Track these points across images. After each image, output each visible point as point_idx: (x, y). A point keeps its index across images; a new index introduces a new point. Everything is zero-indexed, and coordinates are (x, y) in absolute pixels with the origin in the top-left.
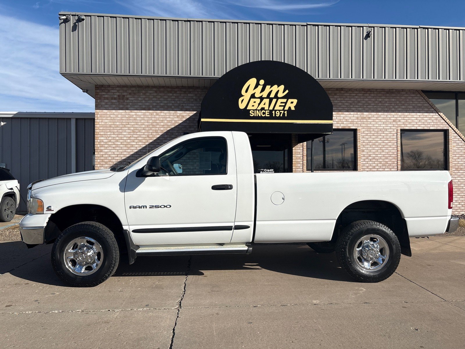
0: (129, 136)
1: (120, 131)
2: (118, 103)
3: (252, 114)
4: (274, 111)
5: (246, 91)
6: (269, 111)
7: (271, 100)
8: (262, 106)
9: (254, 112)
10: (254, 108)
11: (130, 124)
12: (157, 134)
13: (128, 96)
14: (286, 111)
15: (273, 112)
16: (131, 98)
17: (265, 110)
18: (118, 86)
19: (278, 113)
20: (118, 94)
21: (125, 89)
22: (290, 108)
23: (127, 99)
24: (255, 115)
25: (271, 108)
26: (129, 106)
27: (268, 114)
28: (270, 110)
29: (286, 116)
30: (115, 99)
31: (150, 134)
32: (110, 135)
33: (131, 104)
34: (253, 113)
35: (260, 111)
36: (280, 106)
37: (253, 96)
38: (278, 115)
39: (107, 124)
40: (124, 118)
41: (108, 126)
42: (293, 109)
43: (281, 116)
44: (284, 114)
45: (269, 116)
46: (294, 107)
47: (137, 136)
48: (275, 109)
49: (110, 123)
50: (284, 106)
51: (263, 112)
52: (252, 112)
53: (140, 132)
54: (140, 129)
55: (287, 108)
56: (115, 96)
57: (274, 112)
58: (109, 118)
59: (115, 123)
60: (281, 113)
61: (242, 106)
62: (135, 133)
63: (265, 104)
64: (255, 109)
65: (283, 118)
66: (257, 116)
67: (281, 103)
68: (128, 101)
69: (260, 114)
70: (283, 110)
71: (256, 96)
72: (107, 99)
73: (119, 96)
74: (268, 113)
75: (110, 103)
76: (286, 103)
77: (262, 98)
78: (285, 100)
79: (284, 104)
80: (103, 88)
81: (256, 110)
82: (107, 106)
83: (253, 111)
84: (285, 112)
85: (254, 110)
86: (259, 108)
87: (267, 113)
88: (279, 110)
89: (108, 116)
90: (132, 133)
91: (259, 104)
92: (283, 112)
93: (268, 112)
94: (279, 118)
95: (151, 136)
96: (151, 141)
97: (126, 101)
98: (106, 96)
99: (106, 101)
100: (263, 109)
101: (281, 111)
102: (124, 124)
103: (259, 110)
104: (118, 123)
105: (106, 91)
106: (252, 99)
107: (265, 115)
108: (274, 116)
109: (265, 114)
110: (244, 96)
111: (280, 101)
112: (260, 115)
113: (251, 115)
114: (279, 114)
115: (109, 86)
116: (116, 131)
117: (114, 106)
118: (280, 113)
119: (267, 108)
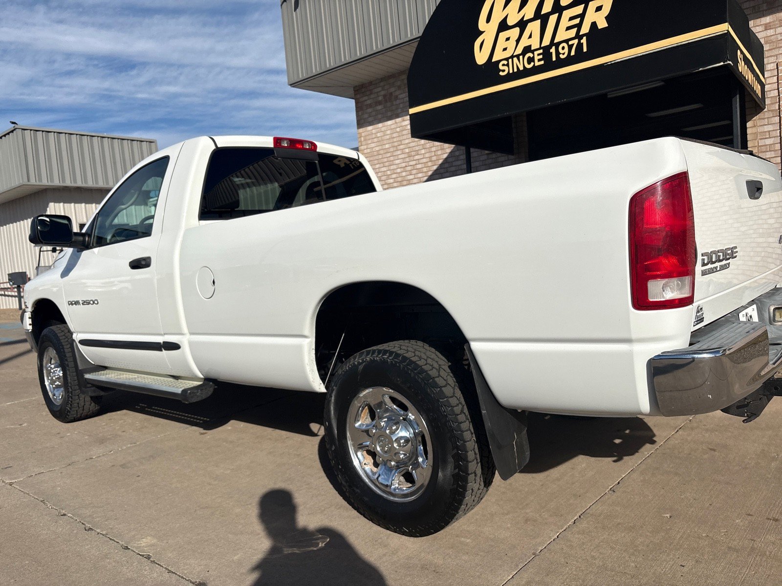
0: (404, 165)
1: (392, 158)
2: (384, 109)
3: (504, 71)
4: (554, 48)
5: (488, 20)
6: (541, 51)
7: (544, 20)
8: (524, 42)
9: (508, 65)
10: (508, 54)
11: (403, 142)
12: (443, 152)
13: (397, 93)
14: (585, 38)
15: (551, 51)
16: (402, 95)
17: (533, 52)
18: (383, 79)
19: (563, 48)
20: (383, 93)
21: (392, 81)
22: (594, 25)
23: (396, 98)
24: (511, 71)
25: (546, 42)
26: (399, 111)
27: (539, 60)
28: (544, 48)
29: (585, 50)
30: (380, 103)
31: (433, 154)
32: (379, 168)
33: (401, 106)
34: (506, 68)
35: (521, 57)
36: (568, 28)
37: (503, 26)
38: (563, 54)
39: (374, 150)
40: (395, 135)
41: (375, 153)
42: (602, 24)
43: (573, 53)
44: (580, 45)
45: (542, 62)
46: (605, 18)
47: (414, 163)
48: (555, 42)
49: (377, 149)
50: (579, 26)
51: (529, 57)
52: (504, 65)
53: (418, 154)
54: (417, 148)
55: (585, 29)
56: (380, 98)
57: (553, 50)
58: (375, 140)
59: (384, 147)
60: (573, 44)
61: (481, 58)
62: (412, 158)
63: (530, 37)
64: (510, 55)
65: (580, 57)
66: (515, 70)
67: (571, 19)
68: (398, 102)
69: (521, 64)
70: (578, 36)
71: (510, 22)
72: (370, 106)
73: (385, 96)
74: (541, 57)
75: (374, 113)
76: (582, 16)
77: (522, 25)
78: (579, 9)
79: (577, 21)
80: (363, 90)
81: (512, 57)
82: (370, 119)
83: (505, 62)
84: (582, 41)
85: (507, 59)
86: (519, 51)
87: (537, 58)
88: (567, 41)
89: (374, 136)
90: (407, 160)
91: (518, 41)
92: (576, 42)
93: (539, 55)
94: (570, 61)
95: (434, 158)
96: (435, 168)
97: (394, 103)
98: (369, 102)
99: (370, 110)
100: (527, 49)
101: (570, 43)
102: (396, 144)
103: (518, 56)
104: (387, 146)
105: (368, 93)
106: (501, 34)
107: (532, 63)
108: (554, 59)
109: (534, 62)
110: (484, 32)
111: (567, 14)
112: (521, 68)
113: (501, 74)
114: (566, 50)
115: (371, 83)
116: (385, 160)
117: (380, 116)
118: (570, 47)
119: (535, 44)
